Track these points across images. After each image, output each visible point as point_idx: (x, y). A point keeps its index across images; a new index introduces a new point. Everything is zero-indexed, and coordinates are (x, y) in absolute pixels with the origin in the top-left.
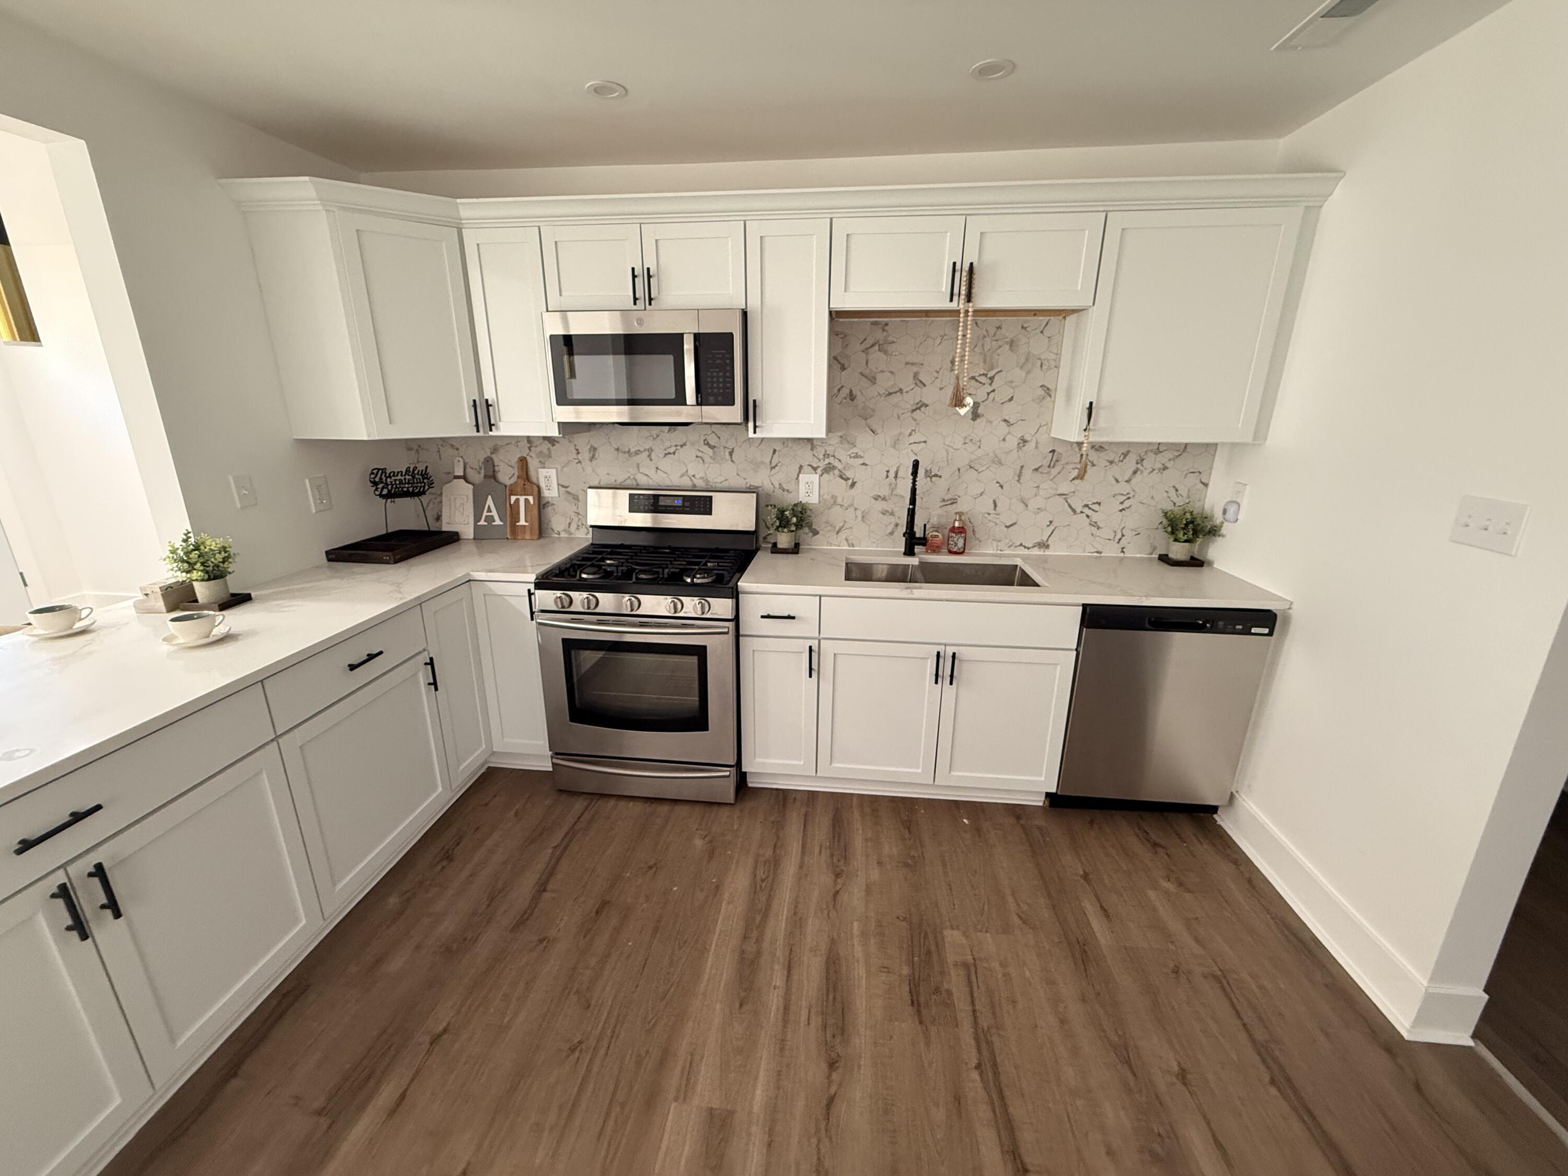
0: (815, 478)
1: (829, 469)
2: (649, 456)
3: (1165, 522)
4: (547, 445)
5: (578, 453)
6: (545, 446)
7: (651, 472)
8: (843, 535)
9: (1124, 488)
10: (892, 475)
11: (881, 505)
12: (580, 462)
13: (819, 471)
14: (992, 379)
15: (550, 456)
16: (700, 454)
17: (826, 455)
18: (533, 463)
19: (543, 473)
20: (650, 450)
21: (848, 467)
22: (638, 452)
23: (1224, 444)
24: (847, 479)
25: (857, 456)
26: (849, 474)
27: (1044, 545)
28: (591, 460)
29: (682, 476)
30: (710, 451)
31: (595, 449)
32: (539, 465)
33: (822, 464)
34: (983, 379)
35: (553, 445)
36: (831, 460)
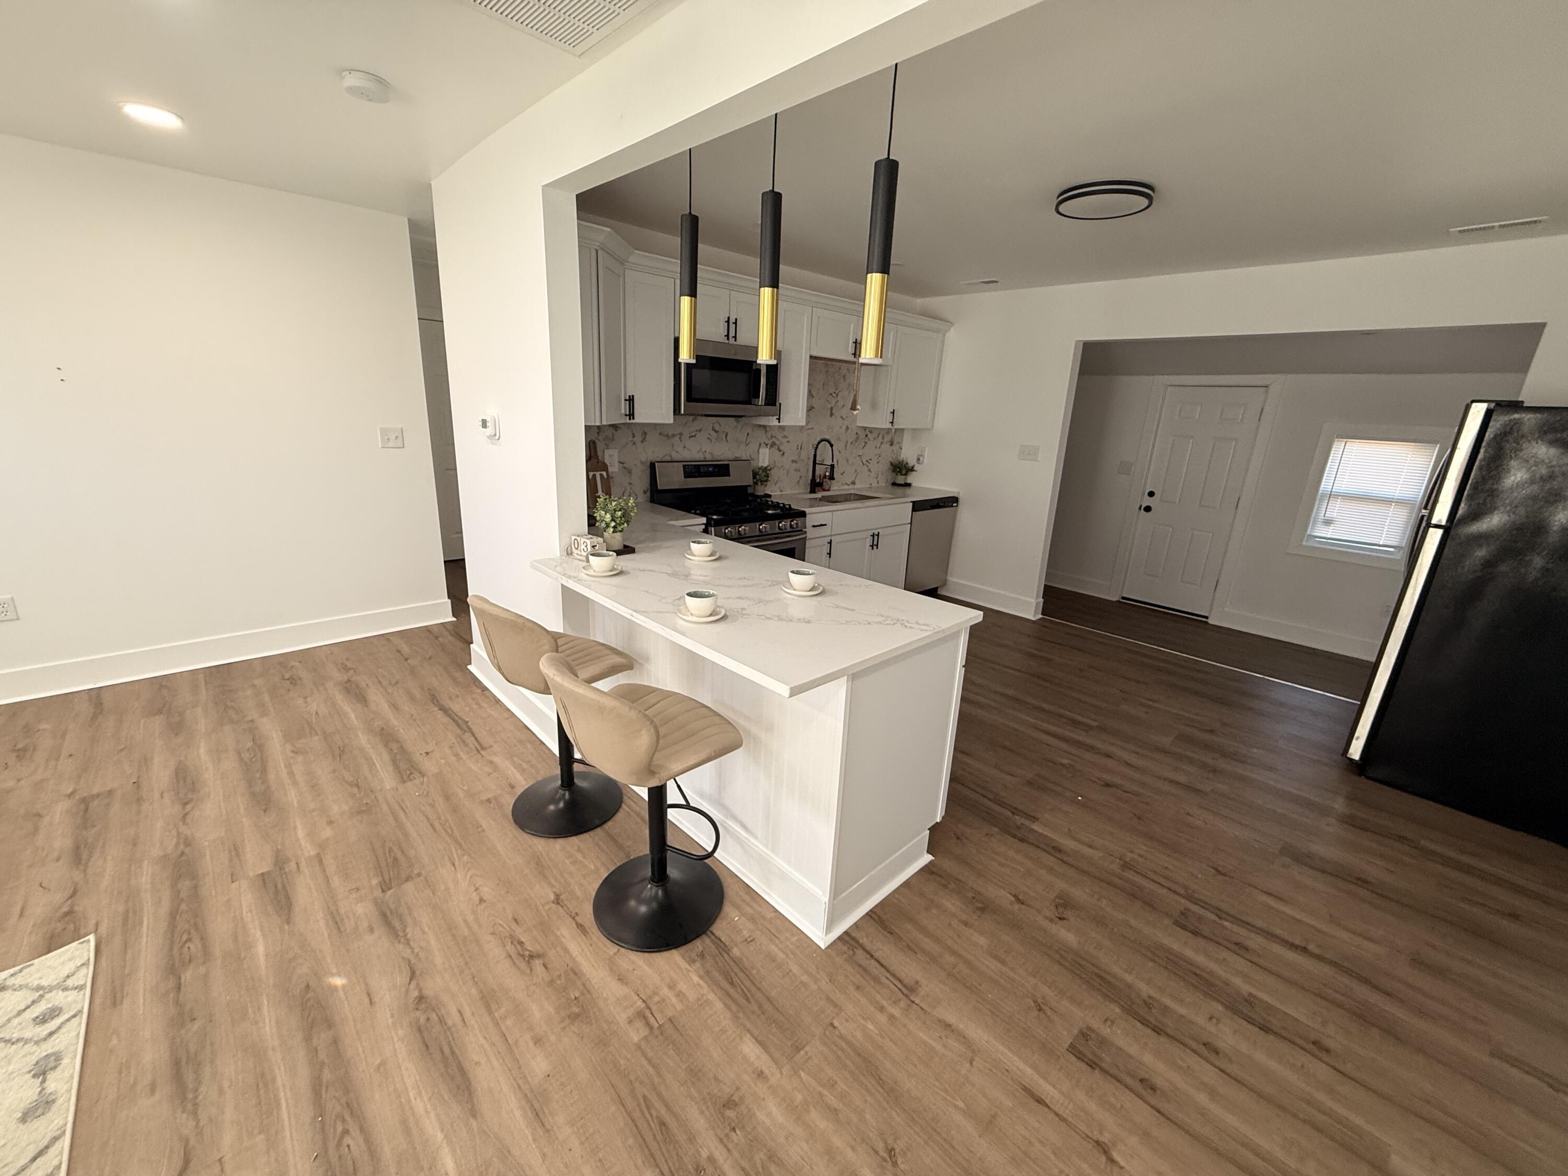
0: (767, 450)
1: (773, 444)
2: (680, 438)
3: (891, 467)
4: (612, 430)
5: (634, 437)
6: (610, 432)
7: (680, 449)
8: (778, 485)
9: (878, 451)
10: (799, 447)
11: (794, 465)
12: (635, 444)
13: (769, 446)
14: (837, 395)
15: (613, 440)
16: (709, 436)
17: (772, 436)
18: (600, 446)
19: (607, 453)
20: (681, 434)
21: (782, 444)
22: (674, 435)
23: (907, 429)
24: (780, 451)
25: (785, 437)
26: (782, 448)
27: (853, 483)
28: (642, 442)
29: (699, 451)
30: (715, 434)
31: (646, 434)
32: (605, 447)
33: (770, 442)
34: (834, 395)
35: (616, 430)
36: (774, 440)
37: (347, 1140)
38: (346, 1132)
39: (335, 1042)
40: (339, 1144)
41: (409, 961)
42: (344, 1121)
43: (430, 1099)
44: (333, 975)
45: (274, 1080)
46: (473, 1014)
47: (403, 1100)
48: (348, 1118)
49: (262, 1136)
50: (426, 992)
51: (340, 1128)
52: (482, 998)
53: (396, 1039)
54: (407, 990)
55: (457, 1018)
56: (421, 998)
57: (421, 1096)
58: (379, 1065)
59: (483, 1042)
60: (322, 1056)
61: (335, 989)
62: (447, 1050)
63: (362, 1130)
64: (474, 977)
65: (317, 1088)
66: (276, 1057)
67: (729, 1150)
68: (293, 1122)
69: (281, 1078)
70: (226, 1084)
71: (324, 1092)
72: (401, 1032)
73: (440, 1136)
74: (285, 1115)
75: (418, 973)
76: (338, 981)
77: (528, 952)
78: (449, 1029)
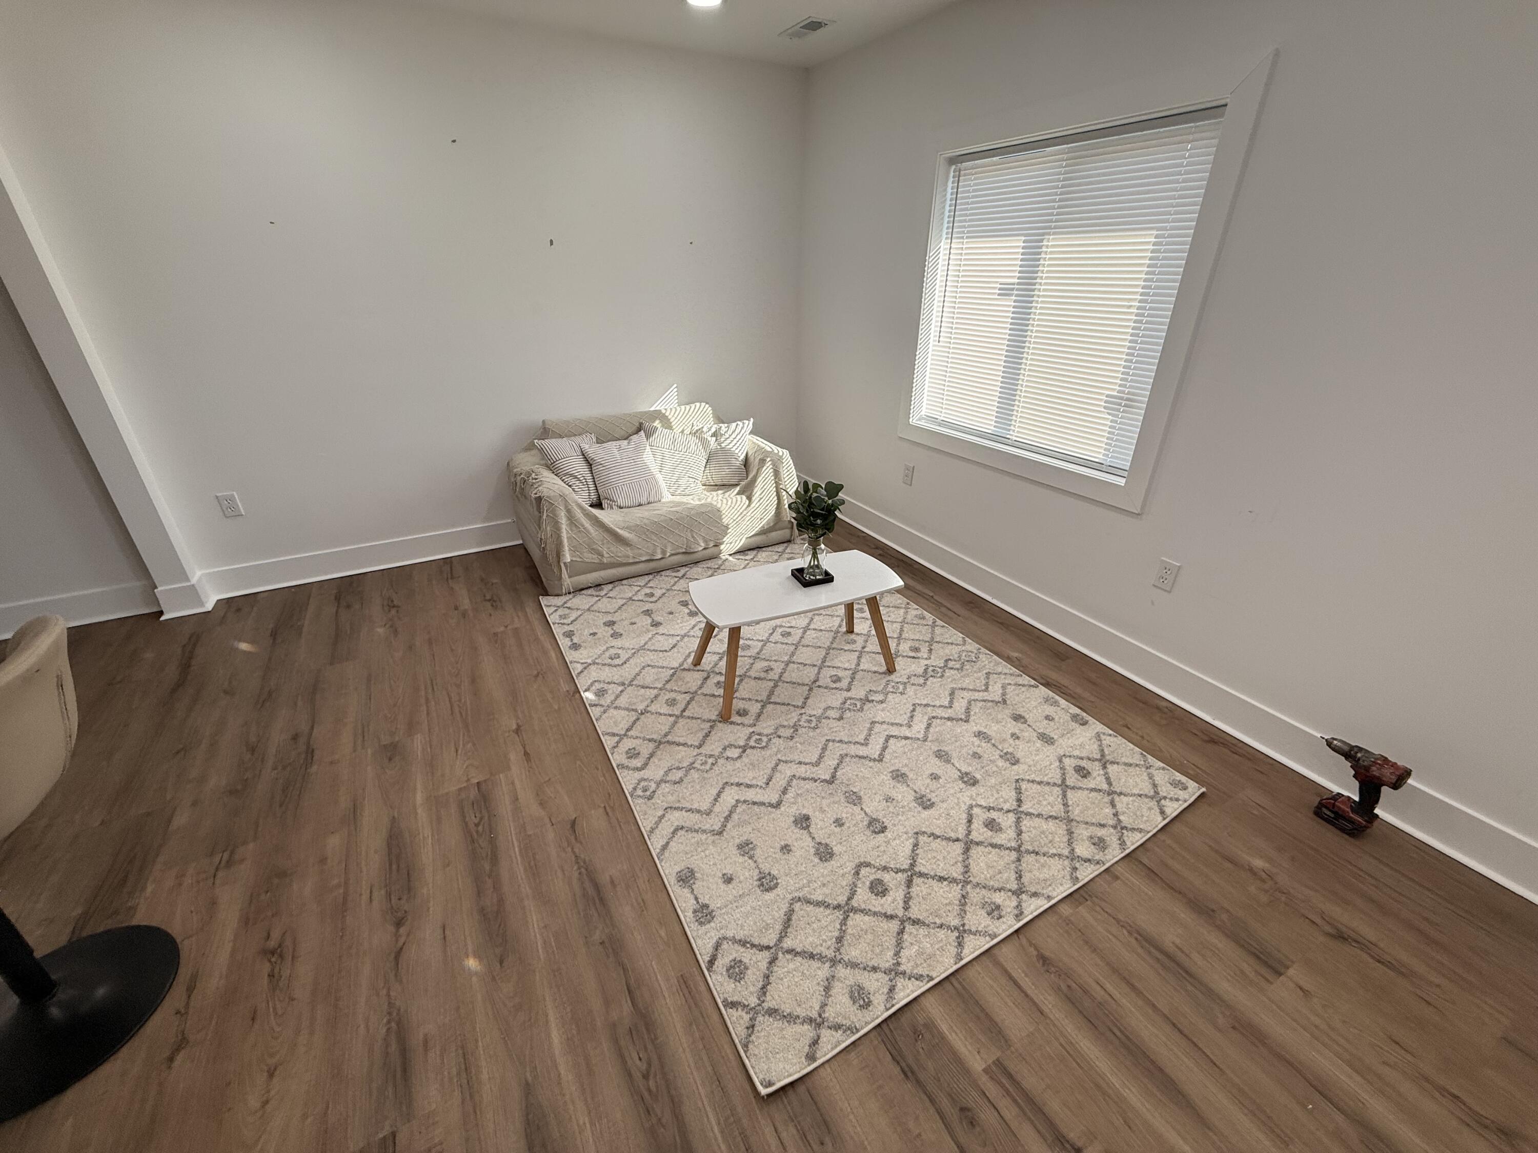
37: (476, 821)
38: (477, 825)
39: (479, 893)
40: (481, 819)
41: (396, 975)
42: (477, 832)
43: (419, 834)
44: (476, 973)
45: (525, 870)
46: (361, 895)
47: (436, 837)
48: (475, 834)
49: (529, 833)
50: (392, 929)
51: (480, 828)
52: (346, 911)
53: (431, 885)
54: (408, 935)
55: (376, 894)
56: (399, 924)
57: (424, 837)
58: (448, 865)
59: (364, 869)
60: (489, 882)
61: (477, 956)
62: (394, 867)
63: (466, 824)
64: (342, 937)
65: (494, 859)
66: (526, 890)
67: (260, 771)
68: (510, 838)
69: (520, 870)
70: (559, 874)
71: (489, 853)
72: (425, 891)
73: (419, 811)
74: (516, 844)
75: (393, 955)
76: (472, 963)
77: (273, 960)
78: (386, 886)
